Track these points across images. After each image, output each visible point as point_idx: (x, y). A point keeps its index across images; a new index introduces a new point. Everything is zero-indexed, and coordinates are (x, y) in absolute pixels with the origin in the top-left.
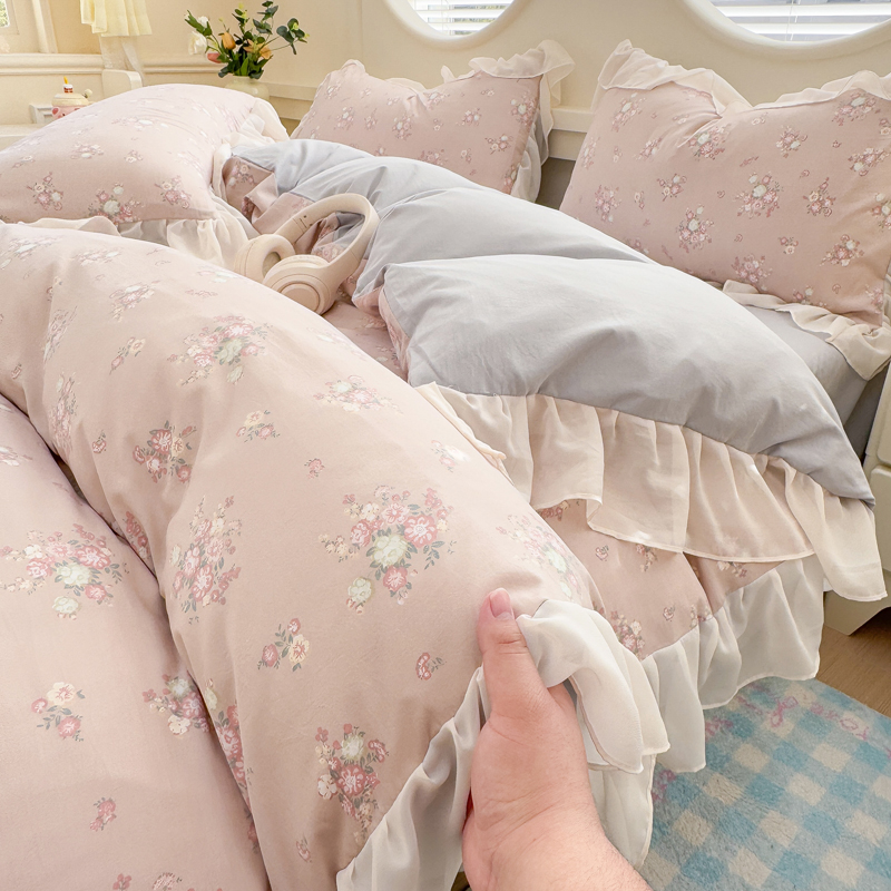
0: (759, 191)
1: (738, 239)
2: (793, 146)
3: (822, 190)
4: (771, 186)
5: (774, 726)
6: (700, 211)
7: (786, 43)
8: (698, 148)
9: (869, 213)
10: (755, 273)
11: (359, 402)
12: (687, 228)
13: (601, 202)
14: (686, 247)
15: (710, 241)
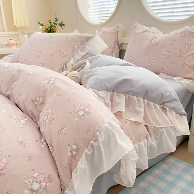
0: (166, 53)
1: (162, 64)
2: (173, 42)
3: (179, 52)
4: (168, 51)
5: (175, 172)
6: (153, 58)
7: (173, 21)
8: (152, 44)
9: (190, 56)
10: (166, 71)
11: (76, 90)
12: (151, 62)
13: (132, 58)
14: (151, 66)
15: (156, 65)
